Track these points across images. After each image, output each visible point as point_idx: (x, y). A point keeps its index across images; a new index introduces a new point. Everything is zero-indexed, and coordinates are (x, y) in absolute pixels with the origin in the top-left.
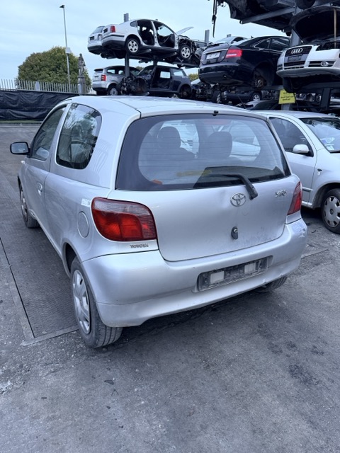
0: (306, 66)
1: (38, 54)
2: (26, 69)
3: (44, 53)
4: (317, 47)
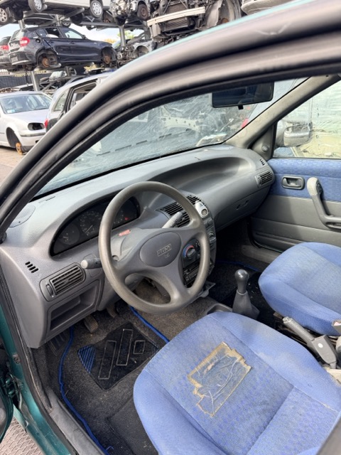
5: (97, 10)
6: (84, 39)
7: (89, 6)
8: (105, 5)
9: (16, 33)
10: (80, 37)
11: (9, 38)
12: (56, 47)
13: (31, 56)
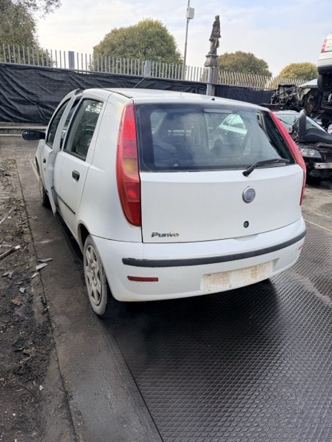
1: (121, 30)
2: (106, 50)
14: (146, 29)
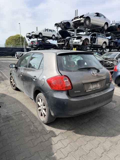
0: (74, 43)
3: (14, 36)
4: (76, 39)
5: (54, 37)
6: (50, 43)
7: (52, 37)
8: (56, 36)
9: (36, 41)
10: (49, 43)
11: (34, 41)
12: (43, 44)
13: (37, 46)
14: (17, 36)
